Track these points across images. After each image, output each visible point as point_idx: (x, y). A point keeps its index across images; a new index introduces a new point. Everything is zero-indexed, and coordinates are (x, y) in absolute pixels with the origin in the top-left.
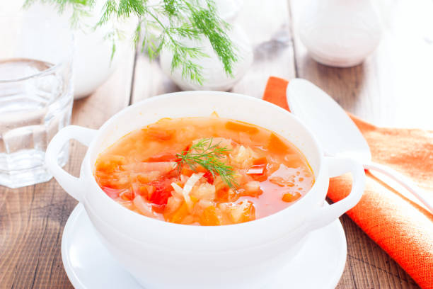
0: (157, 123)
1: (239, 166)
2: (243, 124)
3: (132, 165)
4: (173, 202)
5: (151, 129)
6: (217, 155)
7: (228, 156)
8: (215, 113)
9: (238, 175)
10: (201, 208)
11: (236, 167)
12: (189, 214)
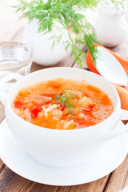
0: (56, 80)
1: (80, 105)
2: (95, 88)
3: (34, 96)
4: (40, 115)
5: (53, 82)
6: (73, 99)
7: (78, 100)
8: (84, 80)
9: (77, 109)
10: (52, 120)
11: (79, 105)
12: (45, 122)
